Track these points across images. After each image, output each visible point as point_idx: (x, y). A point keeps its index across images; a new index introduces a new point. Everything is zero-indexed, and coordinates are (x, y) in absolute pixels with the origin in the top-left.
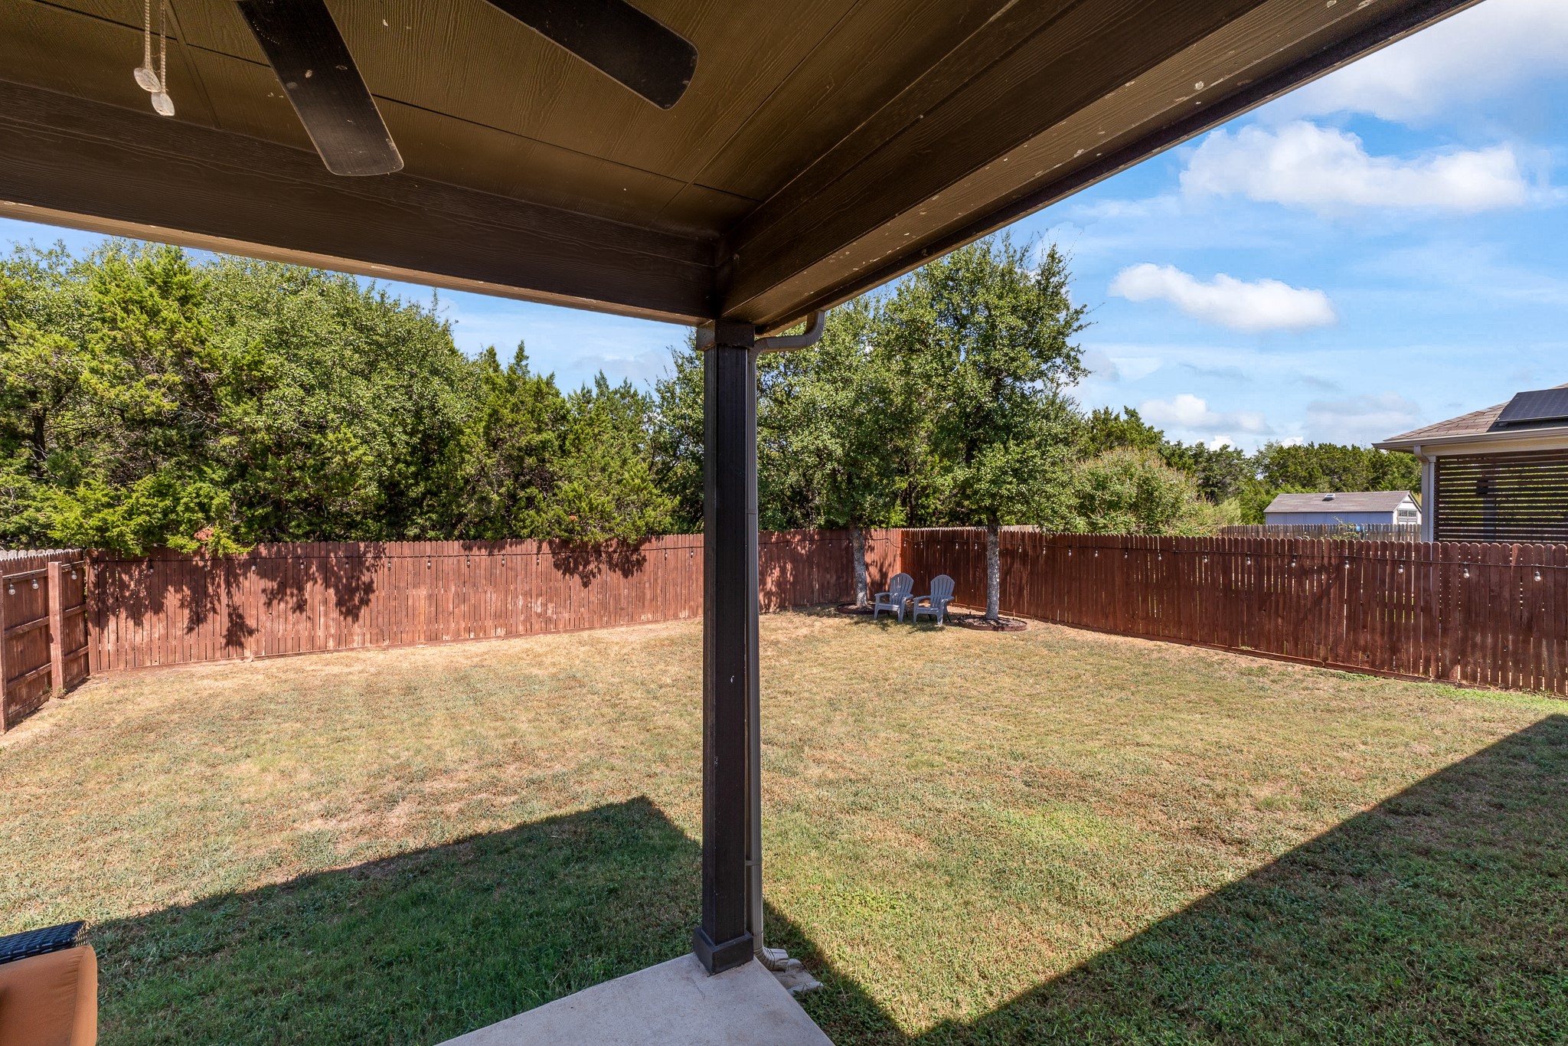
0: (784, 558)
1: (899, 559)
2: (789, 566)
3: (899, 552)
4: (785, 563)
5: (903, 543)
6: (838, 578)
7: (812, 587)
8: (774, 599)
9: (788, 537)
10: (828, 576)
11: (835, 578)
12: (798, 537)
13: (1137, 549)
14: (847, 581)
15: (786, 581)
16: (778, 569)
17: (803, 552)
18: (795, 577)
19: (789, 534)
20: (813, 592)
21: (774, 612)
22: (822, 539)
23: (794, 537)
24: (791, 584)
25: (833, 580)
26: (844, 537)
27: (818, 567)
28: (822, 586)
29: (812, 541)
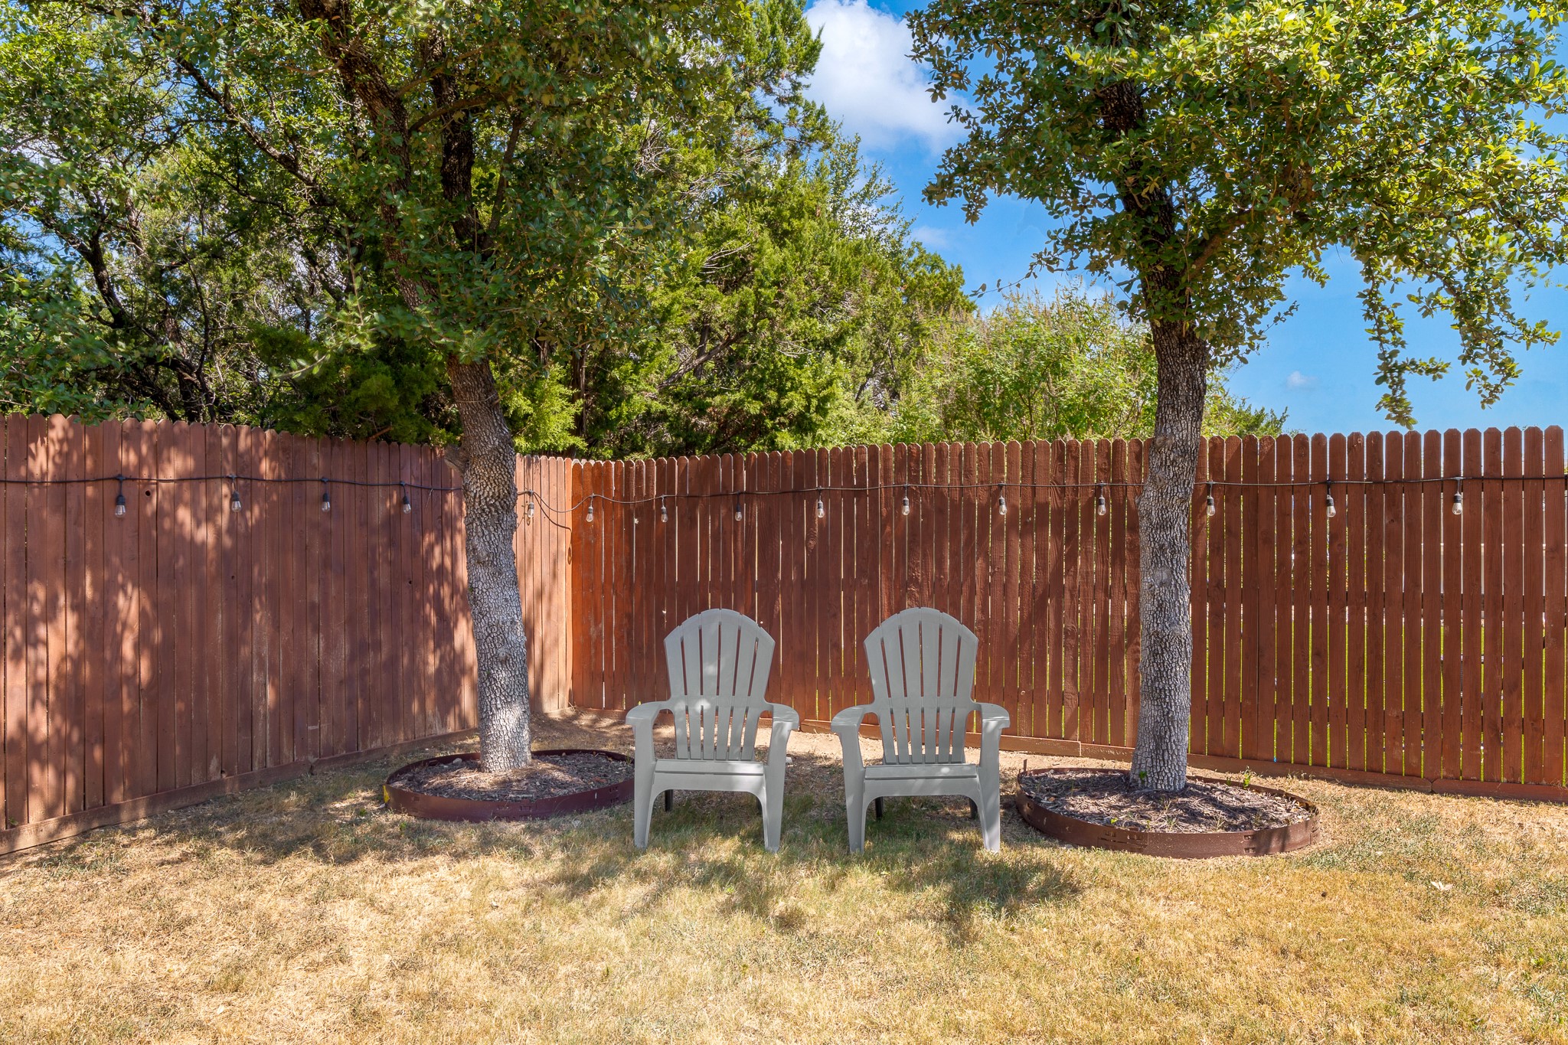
0: (100, 562)
1: (565, 568)
2: (130, 605)
3: (565, 545)
4: (107, 590)
5: (579, 513)
6: (360, 650)
7: (244, 695)
8: (44, 778)
9: (128, 458)
10: (317, 645)
11: (344, 649)
12: (176, 465)
13: (1492, 477)
14: (393, 660)
15: (113, 680)
16: (68, 620)
17: (205, 534)
18: (162, 657)
19: (132, 437)
20: (249, 721)
21: (52, 857)
22: (293, 479)
23: (158, 456)
24: (138, 692)
25: (338, 663)
26: (380, 475)
27: (274, 607)
28: (291, 693)
29: (246, 481)
